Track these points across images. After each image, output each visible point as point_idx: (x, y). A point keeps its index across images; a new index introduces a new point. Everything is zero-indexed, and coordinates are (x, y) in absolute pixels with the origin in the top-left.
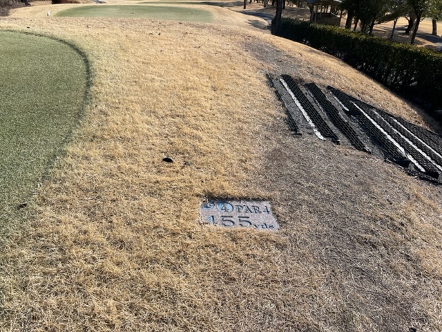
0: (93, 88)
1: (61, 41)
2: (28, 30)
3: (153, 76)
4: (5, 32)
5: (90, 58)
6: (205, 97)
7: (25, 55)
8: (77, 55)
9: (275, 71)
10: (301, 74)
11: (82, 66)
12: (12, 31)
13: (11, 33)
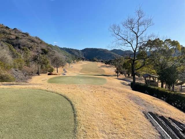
0: (77, 118)
1: (60, 95)
2: (47, 90)
3: (99, 112)
4: (39, 90)
5: (73, 103)
6: (122, 123)
7: (48, 101)
8: (68, 101)
9: (145, 110)
10: (156, 111)
11: (70, 107)
12: (42, 90)
13: (41, 91)
